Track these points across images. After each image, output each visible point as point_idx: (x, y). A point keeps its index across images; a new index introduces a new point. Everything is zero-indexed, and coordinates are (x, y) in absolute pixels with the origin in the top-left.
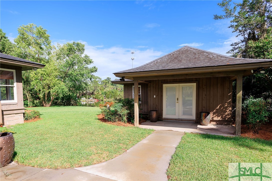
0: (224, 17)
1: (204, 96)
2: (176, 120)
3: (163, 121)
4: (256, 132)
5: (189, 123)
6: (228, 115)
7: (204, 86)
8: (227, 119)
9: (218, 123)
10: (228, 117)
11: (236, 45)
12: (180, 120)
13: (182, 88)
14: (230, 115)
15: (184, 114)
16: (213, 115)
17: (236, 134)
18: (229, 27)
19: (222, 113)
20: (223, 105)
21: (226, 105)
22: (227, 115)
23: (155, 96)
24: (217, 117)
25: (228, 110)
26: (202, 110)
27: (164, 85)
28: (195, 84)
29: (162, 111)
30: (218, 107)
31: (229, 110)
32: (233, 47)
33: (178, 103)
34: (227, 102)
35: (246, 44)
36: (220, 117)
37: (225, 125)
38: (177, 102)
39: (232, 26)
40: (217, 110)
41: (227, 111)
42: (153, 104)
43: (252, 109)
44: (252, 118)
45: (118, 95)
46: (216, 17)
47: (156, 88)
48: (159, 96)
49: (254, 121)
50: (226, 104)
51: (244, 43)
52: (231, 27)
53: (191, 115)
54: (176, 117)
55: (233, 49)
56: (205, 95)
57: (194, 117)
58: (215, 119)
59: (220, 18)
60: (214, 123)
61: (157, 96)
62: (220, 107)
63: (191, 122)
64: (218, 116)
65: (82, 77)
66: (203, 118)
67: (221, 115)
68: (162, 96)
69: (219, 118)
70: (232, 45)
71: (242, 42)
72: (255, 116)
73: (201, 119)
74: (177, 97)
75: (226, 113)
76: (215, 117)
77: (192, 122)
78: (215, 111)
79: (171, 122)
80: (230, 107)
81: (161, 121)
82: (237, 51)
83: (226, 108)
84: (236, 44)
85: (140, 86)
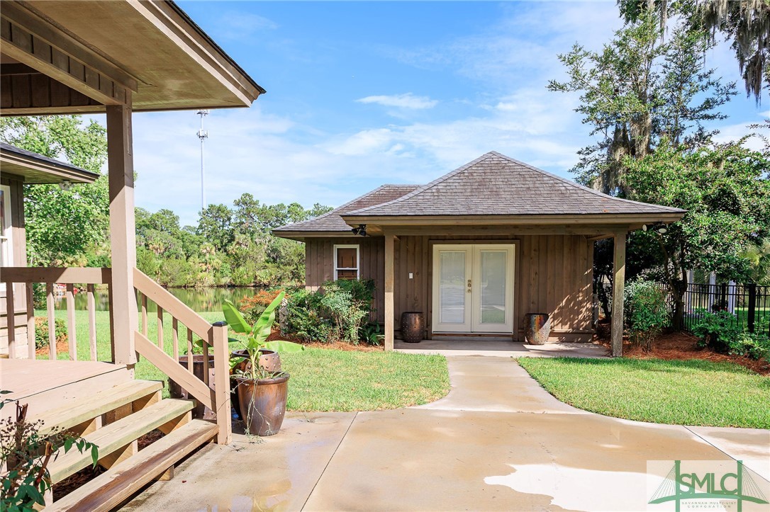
0: (569, 87)
1: (533, 275)
2: (465, 335)
3: (434, 340)
4: (647, 350)
5: (498, 341)
6: (584, 319)
7: (533, 252)
8: (581, 329)
9: (564, 338)
10: (584, 324)
11: (588, 154)
12: (476, 335)
13: (482, 254)
14: (587, 320)
15: (484, 321)
16: (553, 321)
17: (614, 355)
18: (577, 110)
19: (572, 316)
20: (574, 298)
21: (579, 297)
22: (581, 321)
23: (411, 276)
24: (560, 324)
25: (584, 310)
26: (529, 309)
27: (437, 248)
28: (512, 246)
29: (429, 313)
30: (564, 301)
31: (587, 308)
32: (582, 156)
33: (470, 294)
34: (582, 291)
35: (610, 153)
36: (568, 326)
37: (577, 342)
38: (467, 290)
39: (583, 109)
40: (561, 308)
41: (581, 312)
42: (407, 296)
43: (643, 302)
44: (642, 321)
45: (156, 268)
46: (554, 86)
47: (414, 254)
48: (422, 273)
49: (646, 326)
50: (581, 294)
51: (605, 151)
52: (581, 110)
53: (503, 321)
54: (465, 329)
55: (582, 162)
56: (536, 273)
57: (508, 327)
58: (558, 329)
59: (562, 88)
60: (556, 339)
61: (417, 274)
62: (568, 302)
63: (502, 338)
64: (563, 323)
65: (93, 205)
66: (535, 325)
67: (570, 320)
68: (430, 275)
69: (566, 329)
70: (579, 153)
71: (602, 147)
72: (648, 317)
73: (532, 331)
74: (468, 278)
75: (580, 316)
76: (557, 325)
77: (506, 338)
78: (556, 311)
79: (453, 340)
80: (588, 301)
81: (427, 339)
82: (588, 168)
83: (580, 304)
84: (589, 151)
85: (357, 247)
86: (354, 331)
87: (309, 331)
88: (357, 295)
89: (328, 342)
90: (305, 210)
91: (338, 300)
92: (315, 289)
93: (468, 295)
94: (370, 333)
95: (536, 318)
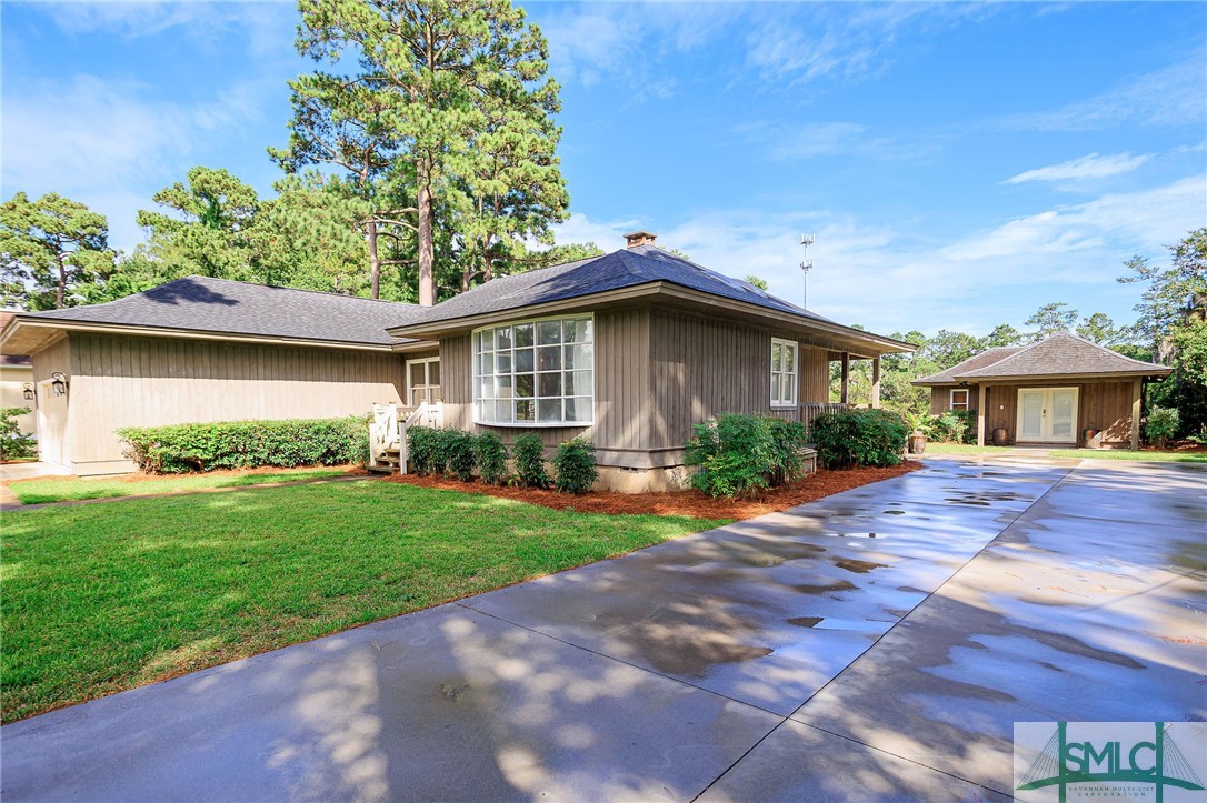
1: (1092, 406)
2: (1040, 443)
3: (1017, 444)
7: (1093, 390)
8: (1131, 440)
12: (1048, 443)
13: (1054, 394)
15: (1055, 435)
16: (1107, 435)
19: (1123, 432)
23: (1002, 408)
24: (1113, 437)
26: (1089, 427)
27: (1021, 391)
28: (1077, 389)
29: (1014, 429)
30: (1116, 424)
33: (1045, 418)
36: (1119, 438)
38: (1042, 416)
40: (1113, 427)
42: (999, 419)
47: (1004, 395)
48: (1010, 406)
50: (1130, 418)
53: (1069, 435)
57: (1072, 438)
58: (1110, 440)
61: (1007, 406)
62: (1119, 424)
63: (1068, 444)
67: (1121, 435)
68: (1015, 407)
74: (1043, 408)
76: (1110, 437)
77: (1071, 444)
78: (1109, 429)
81: (1012, 444)
85: (967, 390)
86: (960, 437)
87: (933, 436)
88: (962, 416)
89: (944, 442)
90: (927, 338)
91: (950, 420)
92: (937, 416)
93: (1043, 419)
94: (969, 438)
95: (1089, 432)
